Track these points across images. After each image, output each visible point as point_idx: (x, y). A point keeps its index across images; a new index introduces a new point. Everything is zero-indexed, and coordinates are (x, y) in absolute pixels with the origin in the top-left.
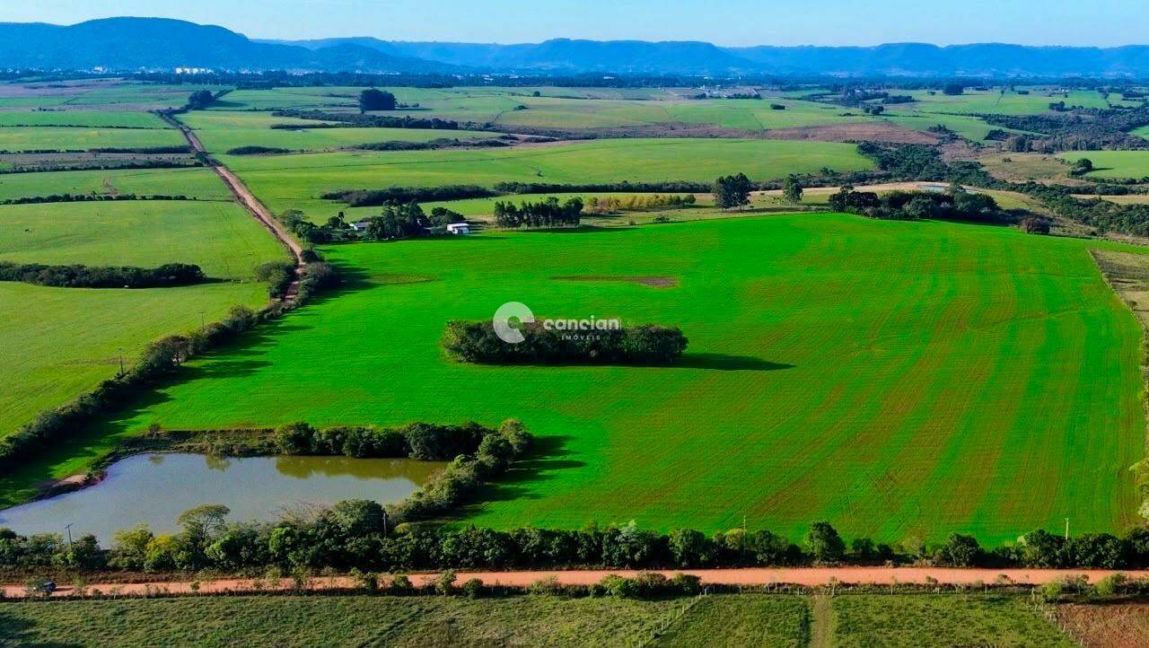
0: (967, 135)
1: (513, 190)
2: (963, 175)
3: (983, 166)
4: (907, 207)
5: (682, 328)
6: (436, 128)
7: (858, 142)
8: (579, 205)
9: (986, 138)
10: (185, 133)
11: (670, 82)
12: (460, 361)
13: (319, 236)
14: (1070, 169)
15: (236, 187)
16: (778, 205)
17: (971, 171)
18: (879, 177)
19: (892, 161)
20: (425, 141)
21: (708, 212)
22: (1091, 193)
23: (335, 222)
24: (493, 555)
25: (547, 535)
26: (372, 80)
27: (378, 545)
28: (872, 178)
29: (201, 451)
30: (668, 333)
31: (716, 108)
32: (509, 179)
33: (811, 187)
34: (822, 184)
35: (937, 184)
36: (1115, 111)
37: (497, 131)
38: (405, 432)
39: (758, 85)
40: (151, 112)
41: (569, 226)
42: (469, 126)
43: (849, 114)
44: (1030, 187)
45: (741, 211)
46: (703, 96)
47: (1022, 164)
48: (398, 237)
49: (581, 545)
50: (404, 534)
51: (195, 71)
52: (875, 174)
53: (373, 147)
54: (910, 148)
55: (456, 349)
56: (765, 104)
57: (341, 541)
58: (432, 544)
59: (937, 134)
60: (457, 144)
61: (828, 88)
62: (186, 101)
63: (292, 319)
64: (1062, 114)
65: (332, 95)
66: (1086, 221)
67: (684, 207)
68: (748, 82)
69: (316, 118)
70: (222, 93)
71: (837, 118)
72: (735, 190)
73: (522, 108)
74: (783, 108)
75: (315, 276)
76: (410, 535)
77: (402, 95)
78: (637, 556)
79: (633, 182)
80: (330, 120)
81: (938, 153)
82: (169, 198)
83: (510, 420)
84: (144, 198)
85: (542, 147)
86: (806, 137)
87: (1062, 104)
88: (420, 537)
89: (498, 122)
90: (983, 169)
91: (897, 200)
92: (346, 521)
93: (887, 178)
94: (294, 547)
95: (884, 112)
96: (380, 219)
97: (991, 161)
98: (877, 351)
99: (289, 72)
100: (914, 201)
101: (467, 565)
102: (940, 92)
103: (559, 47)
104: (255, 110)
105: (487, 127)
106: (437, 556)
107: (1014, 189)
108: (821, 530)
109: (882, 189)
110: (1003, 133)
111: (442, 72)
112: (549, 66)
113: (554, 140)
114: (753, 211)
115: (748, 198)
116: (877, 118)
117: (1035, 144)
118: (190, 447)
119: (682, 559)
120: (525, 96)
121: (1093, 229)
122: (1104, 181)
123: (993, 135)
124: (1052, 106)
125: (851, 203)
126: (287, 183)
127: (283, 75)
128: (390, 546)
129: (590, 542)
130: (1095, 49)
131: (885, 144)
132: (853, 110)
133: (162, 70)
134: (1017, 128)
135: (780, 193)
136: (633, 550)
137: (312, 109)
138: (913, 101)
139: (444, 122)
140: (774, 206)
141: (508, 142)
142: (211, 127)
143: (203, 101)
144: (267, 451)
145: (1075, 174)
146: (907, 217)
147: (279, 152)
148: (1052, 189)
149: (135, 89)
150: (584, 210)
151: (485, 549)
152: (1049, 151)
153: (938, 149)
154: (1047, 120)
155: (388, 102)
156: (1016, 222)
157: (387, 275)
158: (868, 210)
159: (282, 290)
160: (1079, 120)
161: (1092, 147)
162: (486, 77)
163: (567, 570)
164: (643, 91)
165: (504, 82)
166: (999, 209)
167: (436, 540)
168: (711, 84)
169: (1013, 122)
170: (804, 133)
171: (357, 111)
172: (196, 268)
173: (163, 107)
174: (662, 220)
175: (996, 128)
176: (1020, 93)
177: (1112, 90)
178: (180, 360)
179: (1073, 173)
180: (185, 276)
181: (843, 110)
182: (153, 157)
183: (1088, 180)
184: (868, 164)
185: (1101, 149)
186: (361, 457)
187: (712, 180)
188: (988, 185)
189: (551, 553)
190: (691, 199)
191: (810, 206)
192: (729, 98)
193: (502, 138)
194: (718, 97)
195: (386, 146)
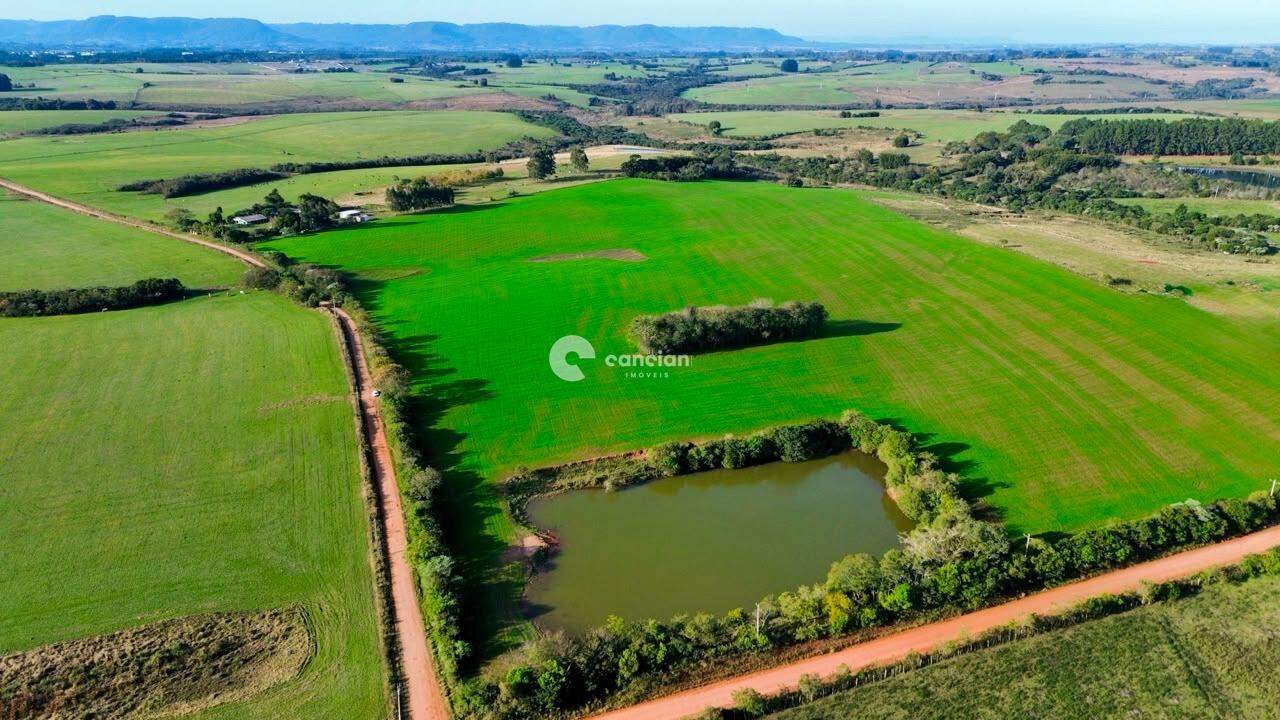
0: (574, 103)
3: (627, 129)
6: (93, 109)
9: (592, 105)
16: (569, 174)
31: (324, 81)
39: (337, 59)
41: (446, 206)
43: (461, 86)
45: (551, 181)
46: (300, 71)
47: (656, 127)
58: (1072, 555)
59: (551, 102)
61: (403, 61)
64: (618, 83)
72: (546, 162)
79: (397, 157)
86: (445, 107)
87: (614, 75)
88: (1059, 551)
89: (142, 100)
97: (628, 125)
102: (504, 64)
103: (105, 23)
110: (599, 100)
114: (557, 180)
116: (495, 89)
122: (745, 138)
123: (593, 102)
124: (607, 76)
125: (638, 169)
130: (576, 28)
134: (607, 96)
138: (490, 73)
139: (102, 103)
158: (660, 175)
168: (295, 58)
172: (176, 281)
175: (591, 96)
176: (565, 65)
179: (710, 133)
186: (743, 467)
189: (1160, 542)
190: (500, 172)
191: (600, 173)
192: (326, 71)
193: (171, 116)
194: (315, 71)
195: (70, 130)
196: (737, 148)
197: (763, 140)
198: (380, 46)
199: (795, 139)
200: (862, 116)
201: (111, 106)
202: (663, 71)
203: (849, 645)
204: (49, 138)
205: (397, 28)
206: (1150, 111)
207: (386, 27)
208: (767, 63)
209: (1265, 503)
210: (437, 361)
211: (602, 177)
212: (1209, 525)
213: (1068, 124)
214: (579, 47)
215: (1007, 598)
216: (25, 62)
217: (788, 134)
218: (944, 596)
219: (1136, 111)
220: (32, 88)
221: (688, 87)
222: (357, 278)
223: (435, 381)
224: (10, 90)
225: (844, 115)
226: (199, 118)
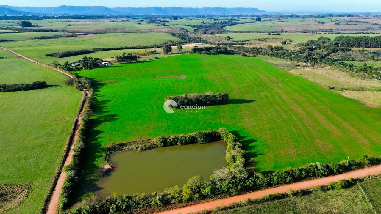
0: (189, 30)
1: (98, 50)
4: (211, 51)
6: (51, 32)
9: (195, 31)
14: (224, 38)
16: (176, 52)
20: (51, 36)
26: (22, 18)
29: (132, 149)
36: (216, 23)
38: (195, 136)
43: (158, 25)
45: (170, 54)
46: (114, 21)
48: (92, 68)
49: (309, 172)
56: (133, 23)
59: (183, 30)
61: (144, 18)
65: (9, 23)
68: (122, 17)
69: (11, 30)
72: (168, 48)
73: (69, 25)
74: (140, 24)
77: (32, 22)
79: (129, 46)
80: (17, 30)
81: (188, 35)
86: (151, 31)
88: (266, 177)
91: (207, 49)
95: (166, 25)
97: (202, 37)
101: (282, 183)
102: (172, 19)
103: (64, 7)
105: (64, 31)
106: (273, 183)
110: (197, 30)
112: (62, 13)
113: (87, 34)
114: (172, 54)
118: (128, 148)
120: (66, 22)
124: (202, 23)
125: (197, 51)
130: (197, 8)
134: (200, 28)
137: (6, 27)
138: (168, 21)
139: (53, 30)
141: (75, 35)
151: (286, 178)
152: (212, 34)
153: (186, 34)
155: (29, 25)
158: (203, 52)
162: (48, 16)
167: (271, 178)
168: (113, 18)
171: (21, 27)
172: (45, 82)
175: (195, 28)
176: (191, 19)
177: (210, 18)
179: (226, 40)
184: (178, 39)
186: (184, 145)
189: (303, 176)
190: (155, 51)
191: (186, 52)
192: (121, 21)
193: (72, 34)
194: (118, 21)
195: (42, 38)
196: (233, 44)
197: (242, 42)
198: (140, 14)
199: (252, 42)
200: (275, 34)
201: (56, 31)
202: (220, 21)
203: (189, 205)
204: (36, 40)
205: (145, 9)
206: (368, 33)
207: (142, 8)
208: (252, 18)
209: (344, 165)
210: (106, 108)
211: (185, 53)
212: (322, 171)
213: (337, 37)
214: (197, 14)
215: (246, 192)
216: (38, 18)
217: (250, 40)
218: (223, 191)
219: (364, 33)
220: (37, 26)
221: (226, 26)
222: (98, 82)
223: (102, 115)
225: (269, 34)
226: (79, 35)
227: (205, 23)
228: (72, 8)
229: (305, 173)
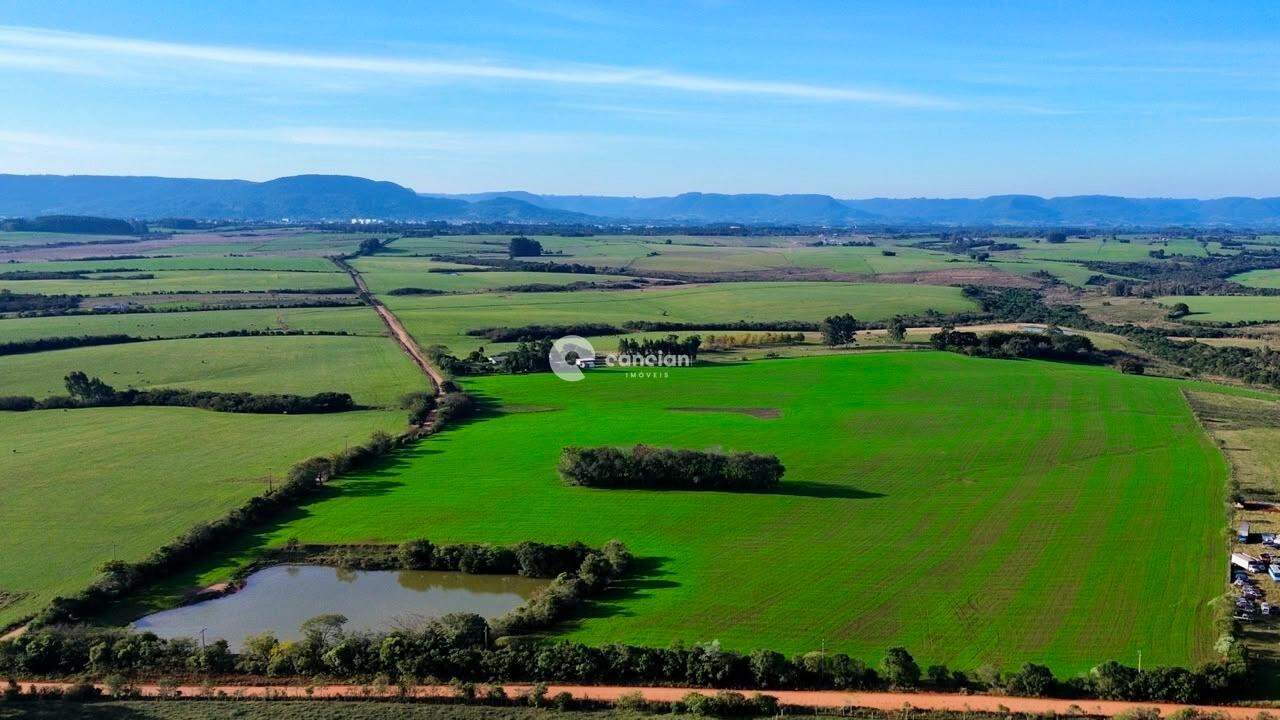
0: (1068, 280)
1: (640, 329)
2: (1063, 318)
3: (1083, 309)
4: (1005, 347)
5: (779, 457)
6: (576, 272)
7: (963, 286)
8: (696, 341)
9: (1087, 283)
10: (353, 276)
11: (792, 231)
12: (574, 485)
13: (459, 369)
14: (1167, 312)
15: (391, 323)
17: (1071, 314)
18: (982, 318)
19: (994, 303)
20: (565, 284)
21: (817, 350)
22: (1187, 336)
23: (476, 356)
24: (584, 669)
25: (635, 652)
26: (522, 229)
27: (479, 657)
28: (975, 319)
29: (332, 564)
30: (765, 461)
31: (832, 254)
32: (636, 318)
33: (916, 327)
34: (926, 324)
35: (1038, 325)
36: (1213, 258)
37: (628, 275)
38: (516, 550)
39: (873, 233)
40: (325, 257)
42: (606, 271)
43: (956, 260)
44: (1127, 330)
45: (847, 349)
46: (821, 244)
47: (1121, 308)
48: (531, 371)
49: (667, 663)
50: (504, 647)
51: (368, 221)
52: (979, 315)
53: (517, 289)
54: (1013, 292)
55: (571, 474)
56: (878, 250)
57: (444, 652)
58: (528, 657)
59: (1041, 279)
60: (593, 286)
61: (937, 236)
62: (357, 248)
63: (427, 444)
64: (1163, 261)
65: (485, 243)
66: (1181, 362)
67: (794, 344)
68: (863, 230)
69: (471, 263)
70: (389, 241)
71: (944, 263)
72: (842, 329)
73: (655, 254)
74: (893, 254)
75: (451, 405)
76: (508, 649)
77: (547, 242)
78: (719, 676)
80: (482, 265)
81: (1040, 297)
82: (332, 334)
83: (613, 541)
84: (310, 334)
85: (670, 290)
86: (915, 280)
87: (1162, 251)
88: (518, 651)
89: (632, 267)
90: (1084, 312)
91: (997, 340)
92: (451, 633)
93: (989, 319)
94: (402, 656)
95: (990, 259)
96: (515, 353)
97: (1091, 305)
98: (968, 483)
99: (449, 222)
100: (1012, 341)
101: (559, 679)
102: (1044, 240)
103: (692, 199)
104: (416, 256)
105: (622, 271)
106: (532, 670)
107: (1111, 331)
108: (897, 655)
109: (981, 330)
110: (1103, 278)
111: (585, 222)
112: (682, 217)
113: (682, 284)
115: (854, 337)
116: (983, 264)
117: (1135, 289)
118: (323, 560)
119: (762, 679)
120: (658, 244)
121: (1188, 370)
122: (1200, 324)
123: (1093, 281)
124: (1152, 254)
125: (952, 342)
126: (437, 320)
127: (444, 225)
128: (489, 658)
129: (676, 660)
131: (989, 288)
132: (960, 257)
133: (341, 221)
134: (1118, 274)
135: (884, 332)
136: (716, 670)
137: (467, 255)
138: (1018, 248)
139: (584, 267)
140: (878, 344)
141: (639, 285)
142: (377, 271)
143: (372, 248)
144: (391, 565)
145: (1172, 317)
146: (1005, 356)
147: (434, 293)
148: (1149, 331)
149: (314, 237)
150: (701, 346)
151: (577, 663)
152: (1148, 296)
153: (1040, 292)
154: (1147, 267)
155: (534, 249)
156: (1111, 362)
157: (517, 405)
158: (968, 349)
159: (422, 417)
160: (1178, 267)
161: (1190, 293)
162: (625, 227)
163: (653, 686)
164: (765, 240)
165: (640, 231)
166: (1095, 349)
167: (532, 653)
168: (828, 233)
169: (1113, 268)
170: (912, 278)
171: (506, 257)
172: (347, 396)
173: (337, 253)
174: (772, 356)
175: (1097, 274)
177: (1210, 240)
178: (322, 480)
179: (1170, 317)
180: (336, 403)
181: (951, 256)
182: (323, 298)
183: (1184, 323)
184: (971, 306)
185: (1198, 294)
186: (475, 573)
187: (820, 319)
188: (1087, 327)
190: (801, 337)
192: (844, 245)
193: (634, 281)
194: (834, 245)
196: (1175, 334)
197: (1224, 327)
201: (591, 270)
202: (1242, 249)
204: (503, 294)
216: (577, 230)
220: (560, 254)
222: (496, 409)
224: (538, 255)
226: (656, 284)
227: (1167, 257)
228: (715, 199)
229: (645, 662)
